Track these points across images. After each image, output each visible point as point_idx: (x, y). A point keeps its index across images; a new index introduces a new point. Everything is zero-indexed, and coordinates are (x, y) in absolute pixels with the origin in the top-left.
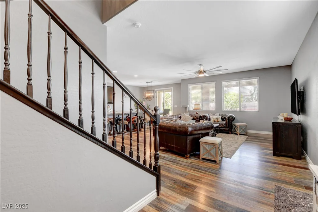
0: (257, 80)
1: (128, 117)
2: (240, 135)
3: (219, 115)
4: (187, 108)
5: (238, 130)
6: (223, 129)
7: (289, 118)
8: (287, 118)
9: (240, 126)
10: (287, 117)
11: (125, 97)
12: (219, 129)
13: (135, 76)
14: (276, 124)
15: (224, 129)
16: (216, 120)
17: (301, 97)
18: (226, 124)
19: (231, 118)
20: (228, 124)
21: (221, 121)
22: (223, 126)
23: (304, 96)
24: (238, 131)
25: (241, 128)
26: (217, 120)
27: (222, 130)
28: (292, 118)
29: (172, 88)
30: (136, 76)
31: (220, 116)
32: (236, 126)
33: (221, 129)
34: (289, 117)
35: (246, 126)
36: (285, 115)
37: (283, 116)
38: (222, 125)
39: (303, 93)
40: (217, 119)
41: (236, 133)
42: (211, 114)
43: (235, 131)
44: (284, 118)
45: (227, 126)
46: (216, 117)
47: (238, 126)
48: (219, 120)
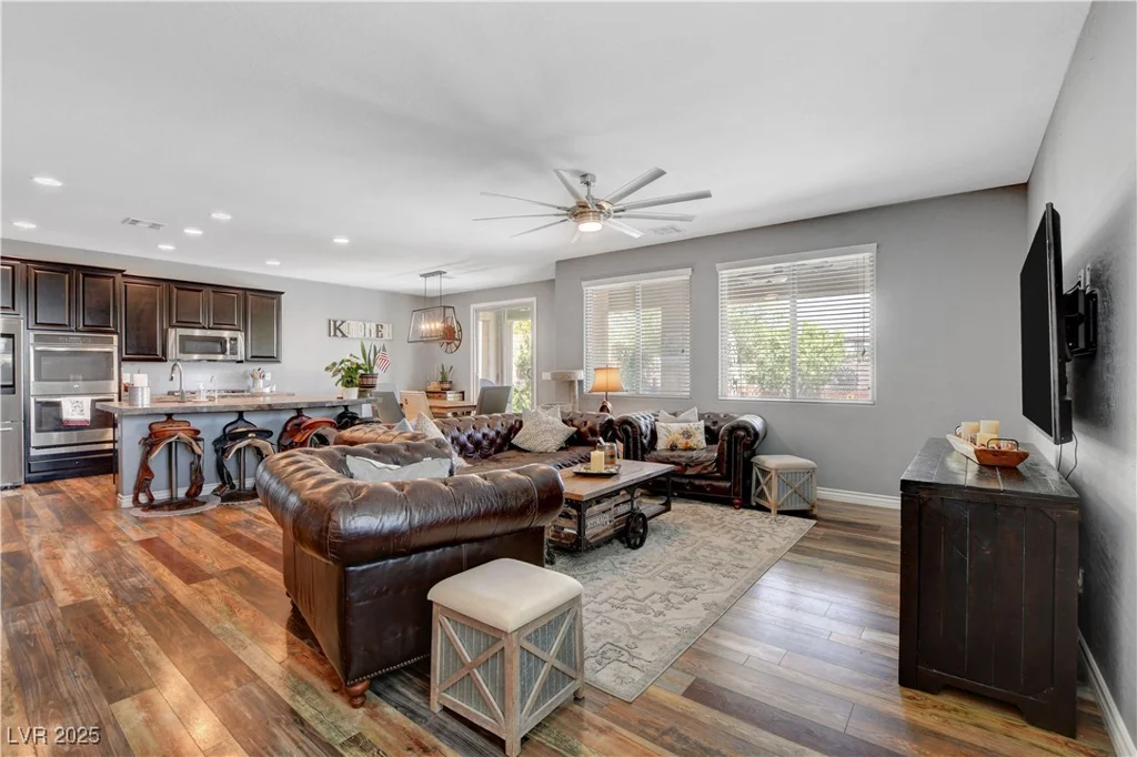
0: (867, 255)
1: (296, 421)
2: (780, 513)
3: (701, 417)
4: (573, 382)
5: (770, 490)
6: (704, 483)
7: (1004, 453)
8: (997, 453)
9: (780, 472)
10: (993, 445)
11: (344, 335)
12: (690, 483)
13: (336, 240)
14: (924, 494)
15: (708, 486)
16: (681, 442)
17: (1081, 328)
18: (718, 461)
19: (742, 433)
20: (729, 462)
21: (704, 444)
22: (705, 468)
23: (1101, 324)
24: (773, 499)
25: (785, 484)
26: (684, 441)
27: (701, 488)
28: (1025, 456)
29: (534, 299)
30: (342, 241)
31: (702, 422)
32: (765, 472)
33: (697, 482)
34: (1005, 446)
35: (811, 472)
36: (987, 434)
37: (973, 441)
38: (702, 463)
39: (1095, 304)
40: (687, 434)
41: (762, 502)
42: (664, 414)
43: (762, 495)
44: (976, 452)
45: (724, 471)
46: (685, 425)
47: (773, 473)
48: (692, 443)
